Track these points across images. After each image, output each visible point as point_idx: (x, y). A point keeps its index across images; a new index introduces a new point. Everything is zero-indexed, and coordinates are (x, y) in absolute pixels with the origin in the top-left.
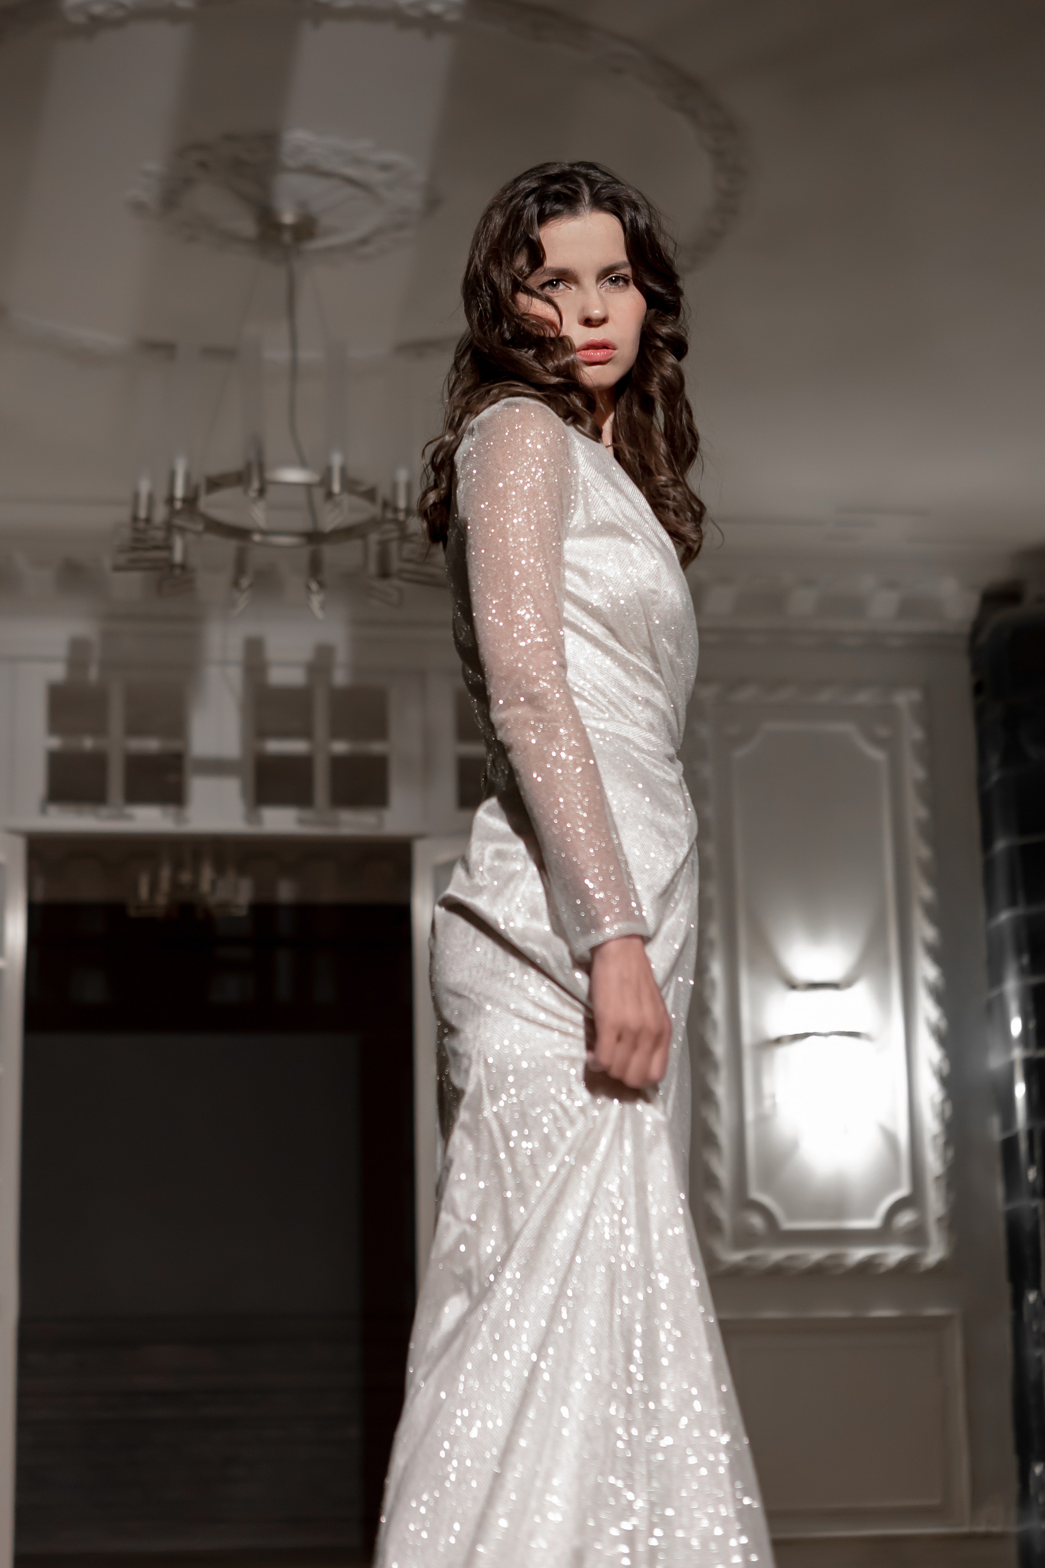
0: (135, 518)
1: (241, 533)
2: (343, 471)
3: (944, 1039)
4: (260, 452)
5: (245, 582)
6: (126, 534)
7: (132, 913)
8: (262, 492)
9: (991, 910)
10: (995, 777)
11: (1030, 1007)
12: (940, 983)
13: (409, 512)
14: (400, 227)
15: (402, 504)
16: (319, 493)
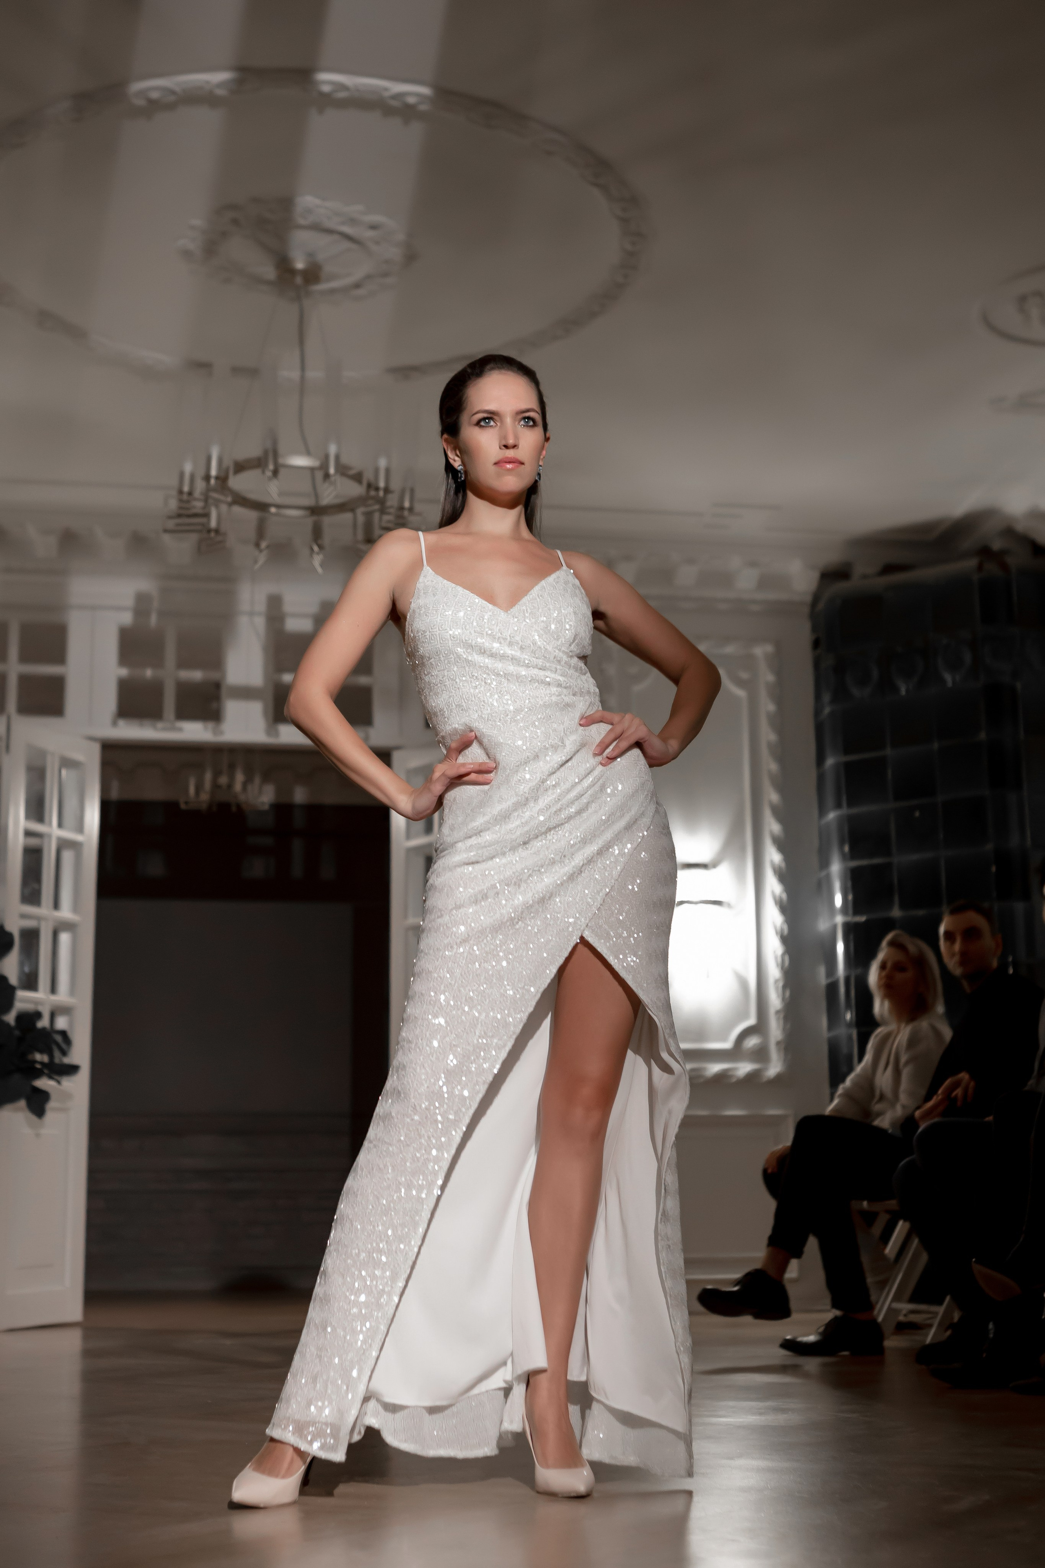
0: (181, 492)
1: (261, 507)
2: (337, 457)
3: (784, 908)
4: (275, 442)
5: (264, 545)
6: (173, 504)
7: (183, 806)
8: (275, 473)
9: (822, 812)
10: (827, 710)
11: (849, 884)
12: (783, 866)
13: (387, 490)
14: (385, 275)
15: (382, 484)
16: (319, 475)
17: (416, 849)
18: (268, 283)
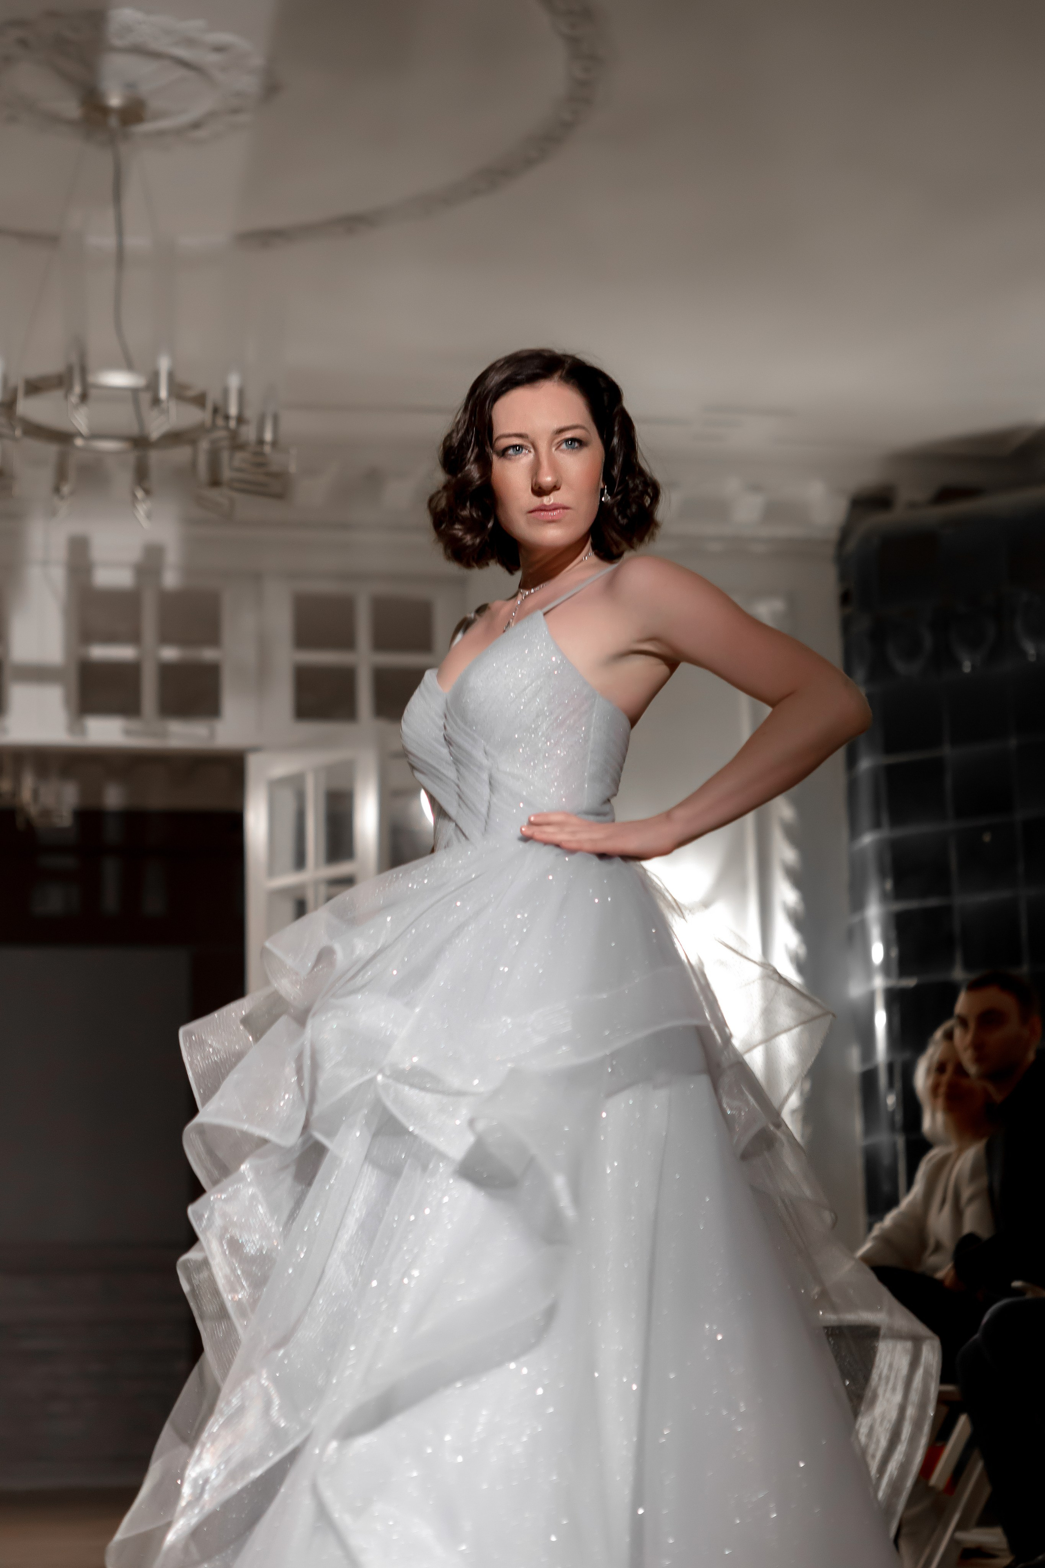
1: (63, 437)
2: (171, 376)
4: (83, 356)
5: (66, 489)
8: (84, 397)
9: (855, 832)
11: (893, 935)
12: (800, 908)
13: (240, 420)
14: (235, 111)
15: (233, 411)
16: (146, 398)
17: (283, 892)
18: (70, 123)
